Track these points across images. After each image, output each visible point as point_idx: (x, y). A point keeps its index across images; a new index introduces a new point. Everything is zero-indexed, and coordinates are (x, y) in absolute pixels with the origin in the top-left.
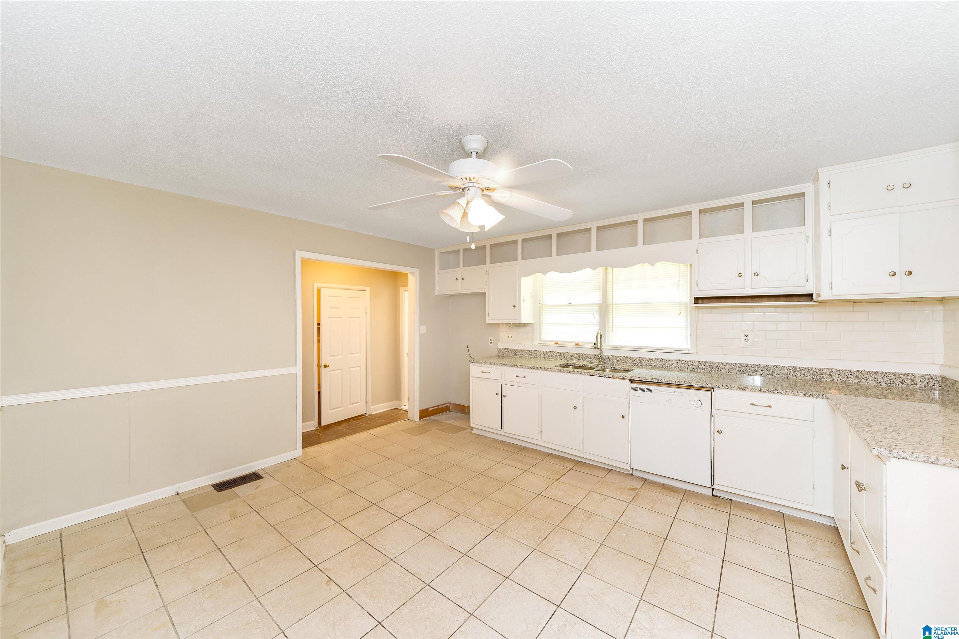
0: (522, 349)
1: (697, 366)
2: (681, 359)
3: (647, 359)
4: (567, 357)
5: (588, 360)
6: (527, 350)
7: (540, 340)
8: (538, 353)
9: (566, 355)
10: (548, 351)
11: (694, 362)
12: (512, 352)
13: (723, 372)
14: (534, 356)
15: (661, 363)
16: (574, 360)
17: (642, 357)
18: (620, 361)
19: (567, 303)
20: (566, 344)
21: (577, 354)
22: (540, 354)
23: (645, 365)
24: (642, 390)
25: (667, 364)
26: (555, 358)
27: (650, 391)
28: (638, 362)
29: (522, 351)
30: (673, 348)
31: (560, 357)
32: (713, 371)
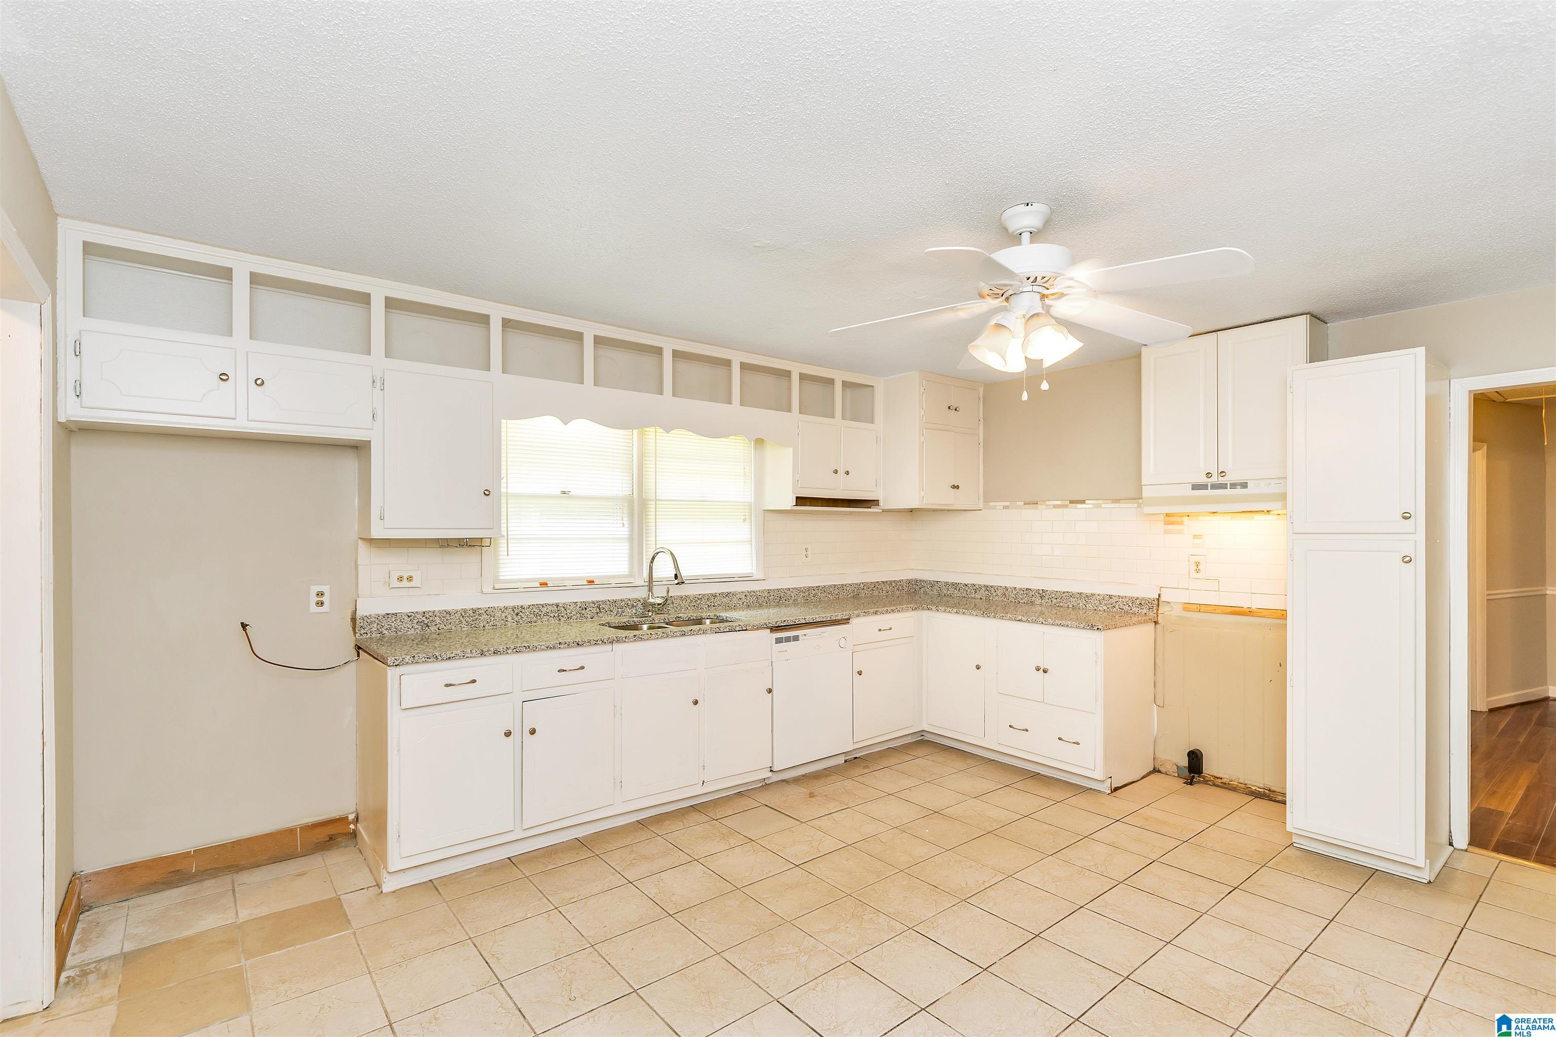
0: (449, 608)
1: (766, 597)
2: (749, 590)
3: (710, 595)
4: (573, 613)
5: (615, 613)
6: (465, 611)
7: (497, 580)
8: (498, 614)
9: (571, 608)
10: (526, 603)
11: (763, 591)
12: (415, 621)
13: (791, 601)
14: (488, 622)
15: (726, 600)
16: (589, 616)
17: (703, 593)
18: (671, 606)
19: (558, 492)
20: (566, 583)
21: (593, 603)
22: (504, 615)
23: (706, 606)
24: (788, 639)
25: (735, 600)
26: (545, 618)
27: (796, 638)
28: (698, 603)
29: (449, 613)
30: (738, 574)
31: (556, 615)
32: (781, 602)
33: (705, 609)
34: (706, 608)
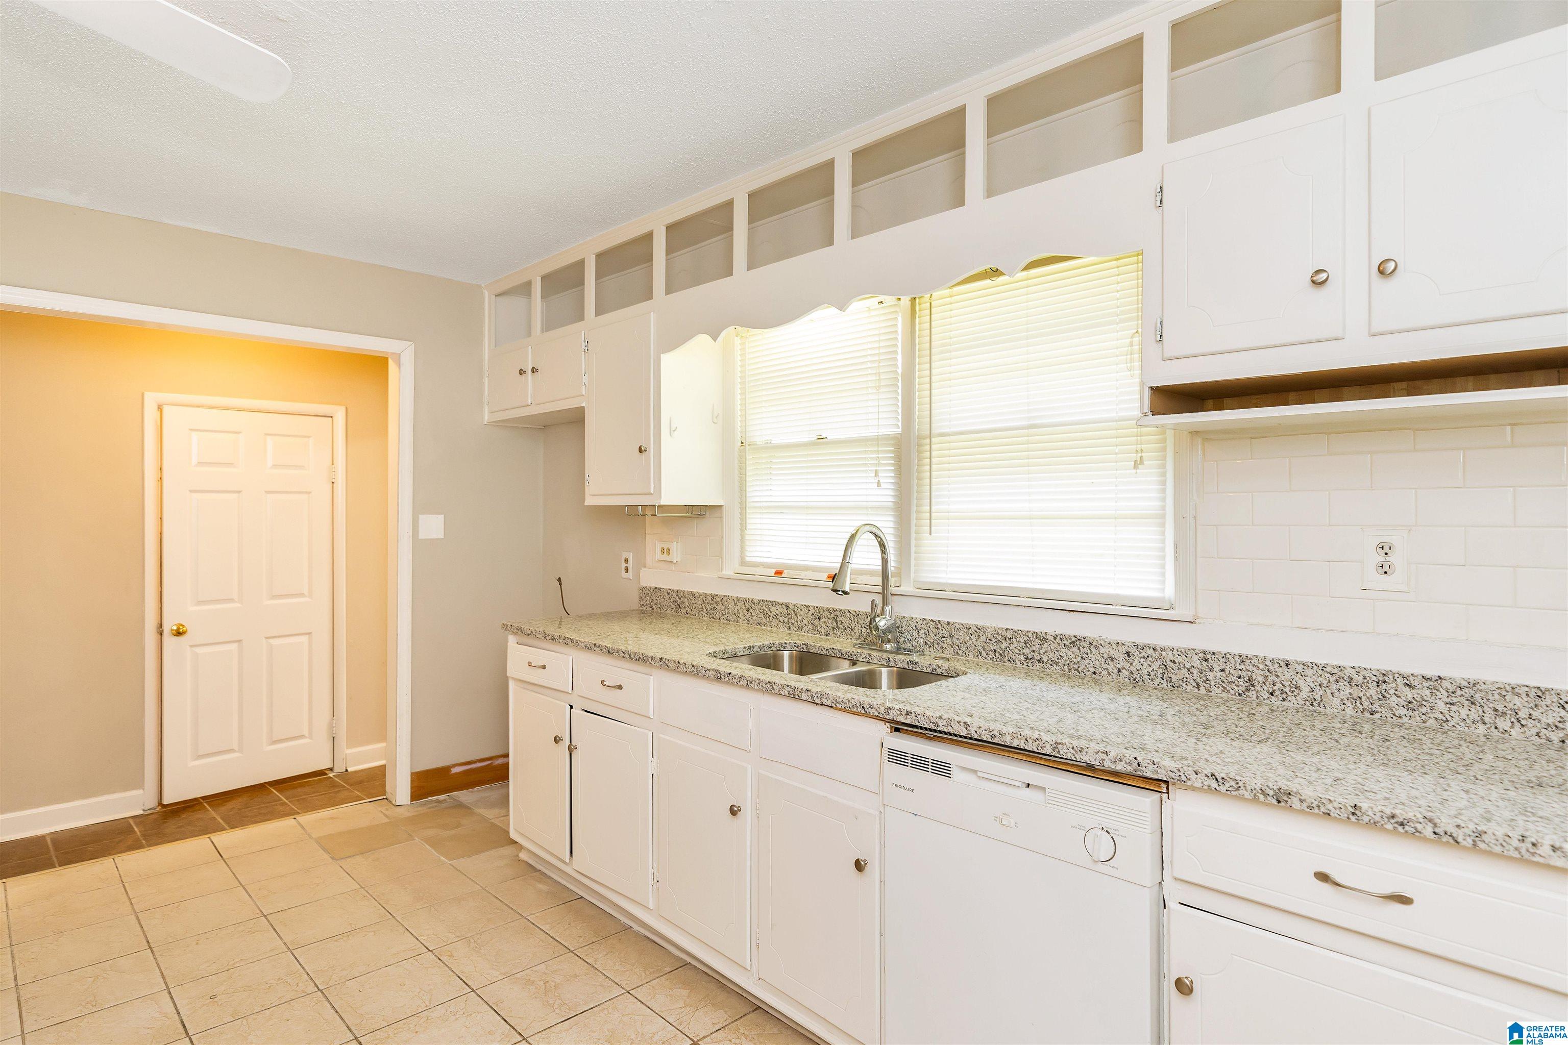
0: (694, 591)
1: (1195, 671)
2: (1141, 641)
3: (1030, 635)
4: (805, 622)
5: (858, 634)
6: (706, 595)
7: (743, 563)
8: (731, 606)
9: (802, 613)
10: (757, 597)
11: (1185, 652)
12: (672, 600)
13: (1293, 702)
14: (723, 615)
15: (1071, 654)
16: (823, 631)
17: (1016, 628)
18: (949, 641)
19: (813, 438)
20: (803, 574)
21: (828, 610)
22: (736, 608)
23: (1022, 658)
24: (920, 763)
25: (1094, 660)
26: (774, 623)
27: (942, 769)
28: (1003, 646)
29: (694, 595)
30: (1117, 596)
31: (786, 620)
32: (1252, 694)
33: (1018, 662)
34: (1020, 660)
